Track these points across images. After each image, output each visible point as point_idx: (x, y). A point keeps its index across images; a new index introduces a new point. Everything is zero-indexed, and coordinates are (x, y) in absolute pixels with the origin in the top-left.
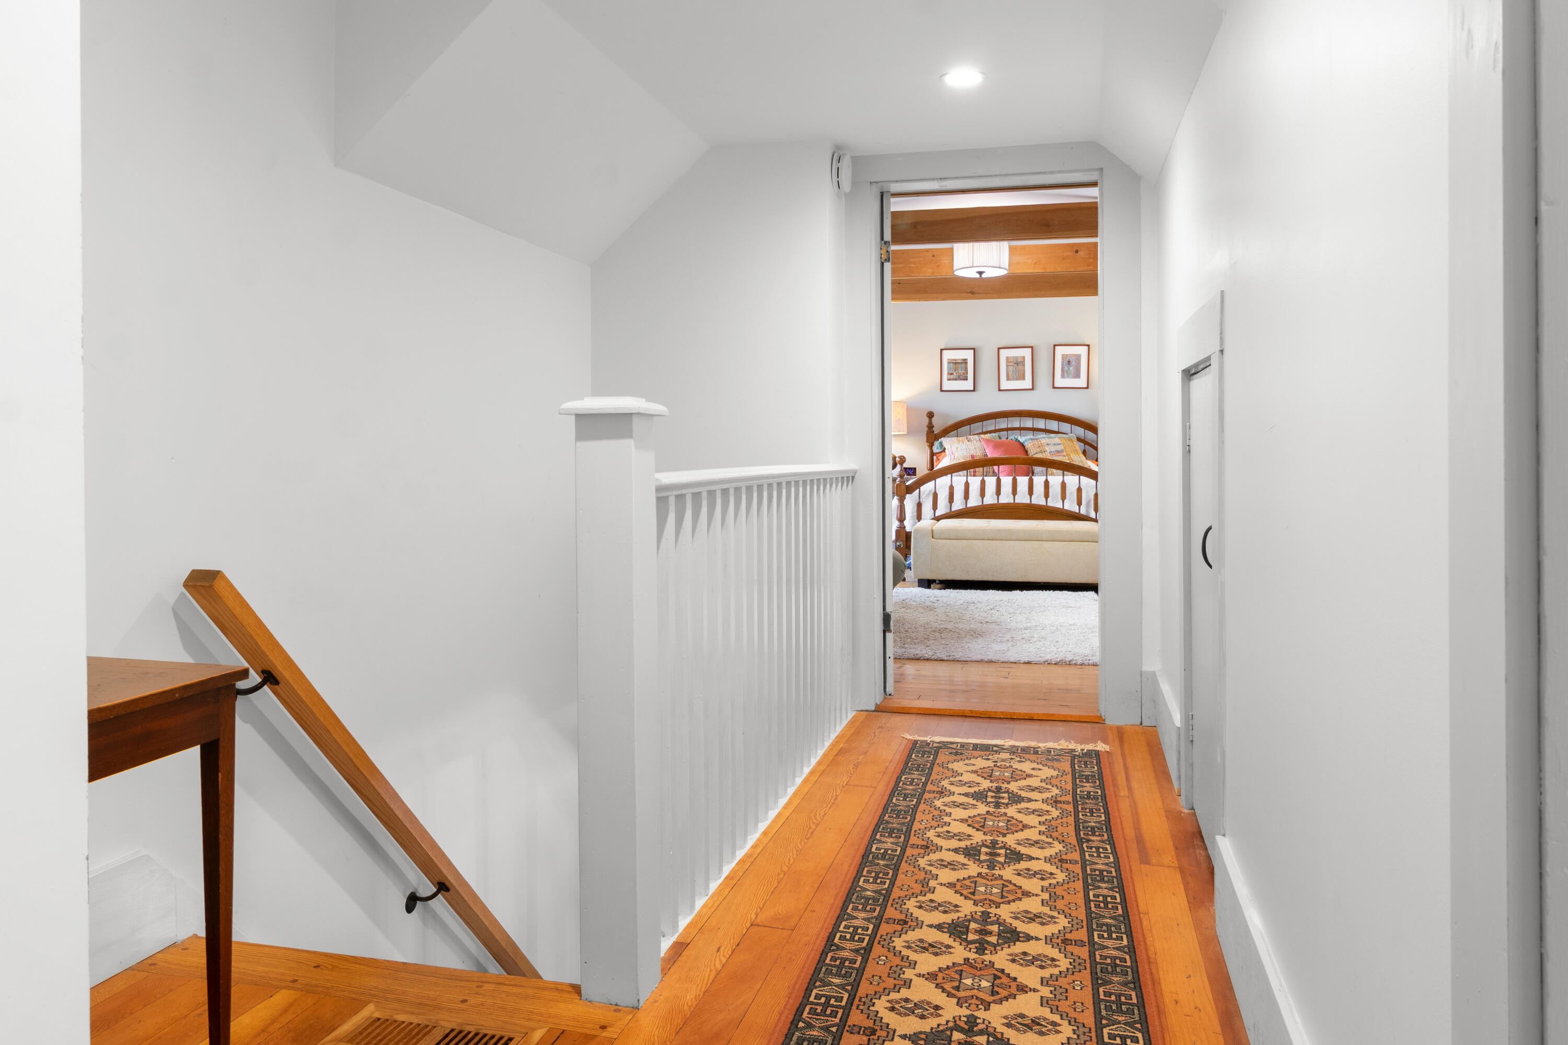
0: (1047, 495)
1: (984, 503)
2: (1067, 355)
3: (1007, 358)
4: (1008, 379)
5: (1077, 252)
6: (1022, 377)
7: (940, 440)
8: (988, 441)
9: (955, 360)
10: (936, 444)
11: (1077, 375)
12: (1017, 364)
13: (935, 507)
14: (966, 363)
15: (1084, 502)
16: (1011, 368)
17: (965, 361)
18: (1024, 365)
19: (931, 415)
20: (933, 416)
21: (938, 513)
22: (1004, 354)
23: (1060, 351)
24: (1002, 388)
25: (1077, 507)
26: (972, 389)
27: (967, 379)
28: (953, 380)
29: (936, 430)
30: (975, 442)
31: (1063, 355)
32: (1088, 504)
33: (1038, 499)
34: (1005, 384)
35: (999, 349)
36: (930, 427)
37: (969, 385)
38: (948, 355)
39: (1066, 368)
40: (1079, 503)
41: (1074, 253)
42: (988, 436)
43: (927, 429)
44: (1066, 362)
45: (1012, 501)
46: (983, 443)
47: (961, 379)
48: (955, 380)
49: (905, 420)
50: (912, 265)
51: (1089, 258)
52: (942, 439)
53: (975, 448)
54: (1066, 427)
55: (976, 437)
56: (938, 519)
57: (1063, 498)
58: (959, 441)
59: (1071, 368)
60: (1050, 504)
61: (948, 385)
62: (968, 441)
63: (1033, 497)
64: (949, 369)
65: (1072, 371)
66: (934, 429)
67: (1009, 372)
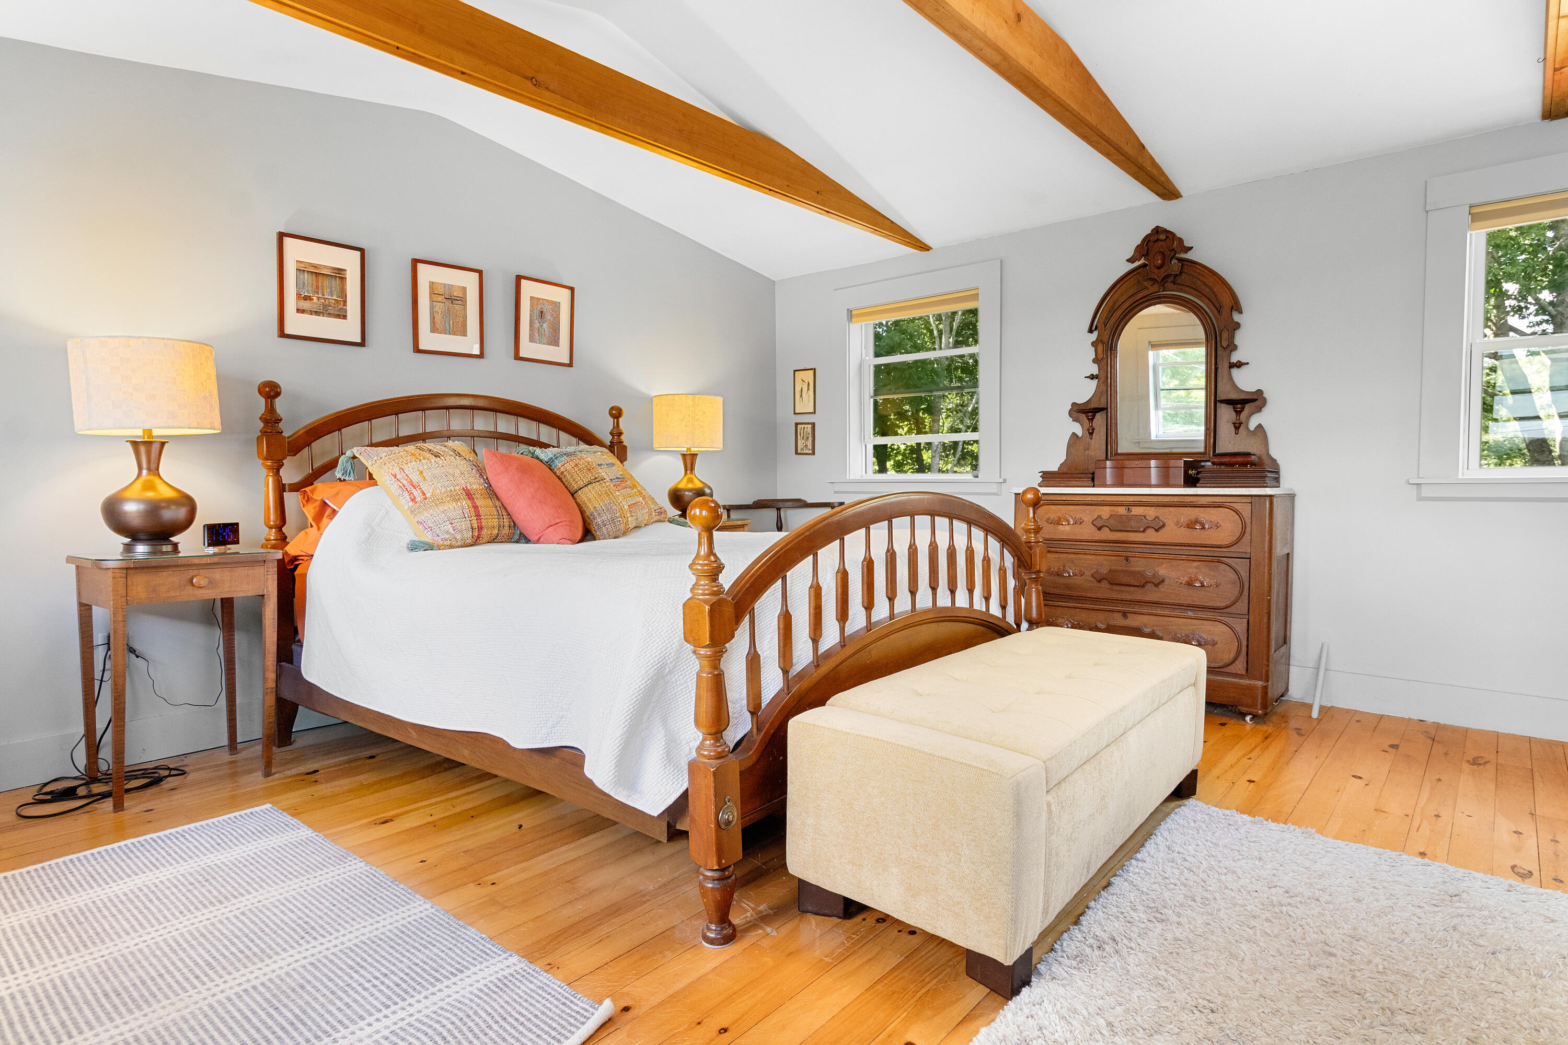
2: (538, 299)
3: (431, 285)
4: (434, 329)
6: (462, 331)
9: (315, 266)
11: (555, 340)
12: (451, 299)
14: (343, 279)
16: (439, 307)
17: (340, 275)
18: (464, 304)
19: (271, 391)
20: (278, 394)
22: (426, 274)
23: (527, 289)
24: (421, 346)
26: (359, 339)
27: (345, 317)
28: (311, 313)
29: (288, 430)
31: (531, 298)
34: (428, 340)
35: (416, 262)
36: (271, 420)
37: (349, 329)
38: (298, 252)
39: (537, 325)
43: (259, 424)
44: (537, 313)
47: (330, 315)
48: (317, 313)
59: (545, 326)
61: (294, 322)
63: (917, 592)
64: (300, 284)
65: (546, 332)
66: (285, 422)
67: (436, 316)
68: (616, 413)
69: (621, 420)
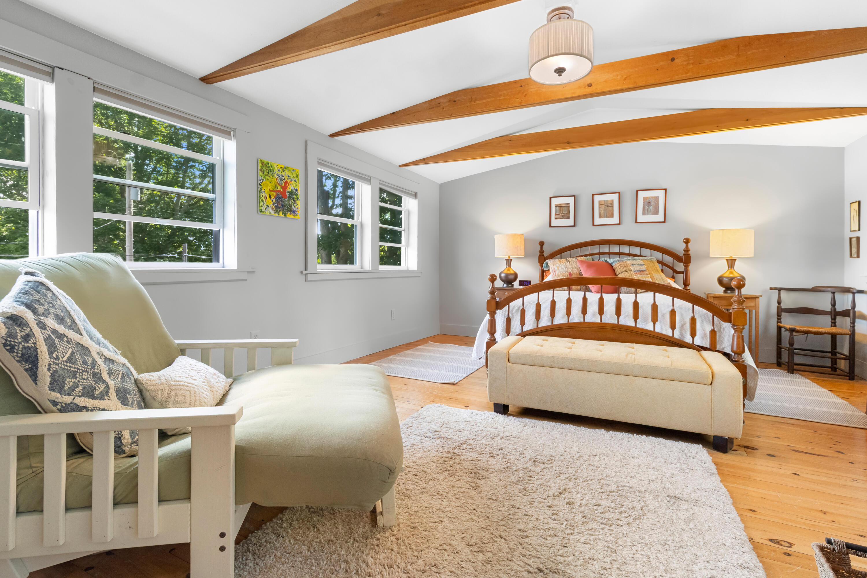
0: (636, 317)
1: (570, 322)
2: (648, 197)
3: (600, 202)
4: (600, 217)
5: (673, 60)
6: (612, 216)
7: (546, 261)
8: (582, 262)
9: (560, 204)
10: (544, 264)
11: (656, 213)
12: (607, 205)
13: (523, 323)
14: (569, 206)
15: (678, 325)
16: (602, 209)
17: (568, 205)
18: (613, 207)
19: (542, 244)
21: (526, 328)
22: (597, 198)
23: (641, 195)
24: (595, 224)
25: (671, 330)
26: (573, 225)
27: (569, 218)
28: (559, 219)
29: (546, 254)
30: (572, 263)
31: (644, 198)
32: (683, 326)
33: (627, 320)
34: (597, 221)
35: (593, 195)
36: (542, 252)
37: (570, 222)
38: (555, 201)
39: (646, 207)
40: (673, 326)
41: (670, 61)
42: (583, 258)
43: (539, 253)
44: (646, 203)
45: (599, 321)
46: (578, 263)
47: (565, 218)
48: (561, 218)
49: (523, 247)
50: (502, 98)
51: (688, 64)
52: (548, 260)
53: (572, 268)
54: (646, 252)
55: (574, 259)
56: (524, 335)
57: (655, 320)
58: (560, 262)
59: (651, 207)
60: (639, 325)
61: (555, 223)
62: (567, 262)
63: (621, 318)
64: (556, 211)
65: (652, 210)
66: (544, 253)
67: (601, 212)
68: (687, 241)
69: (689, 244)
